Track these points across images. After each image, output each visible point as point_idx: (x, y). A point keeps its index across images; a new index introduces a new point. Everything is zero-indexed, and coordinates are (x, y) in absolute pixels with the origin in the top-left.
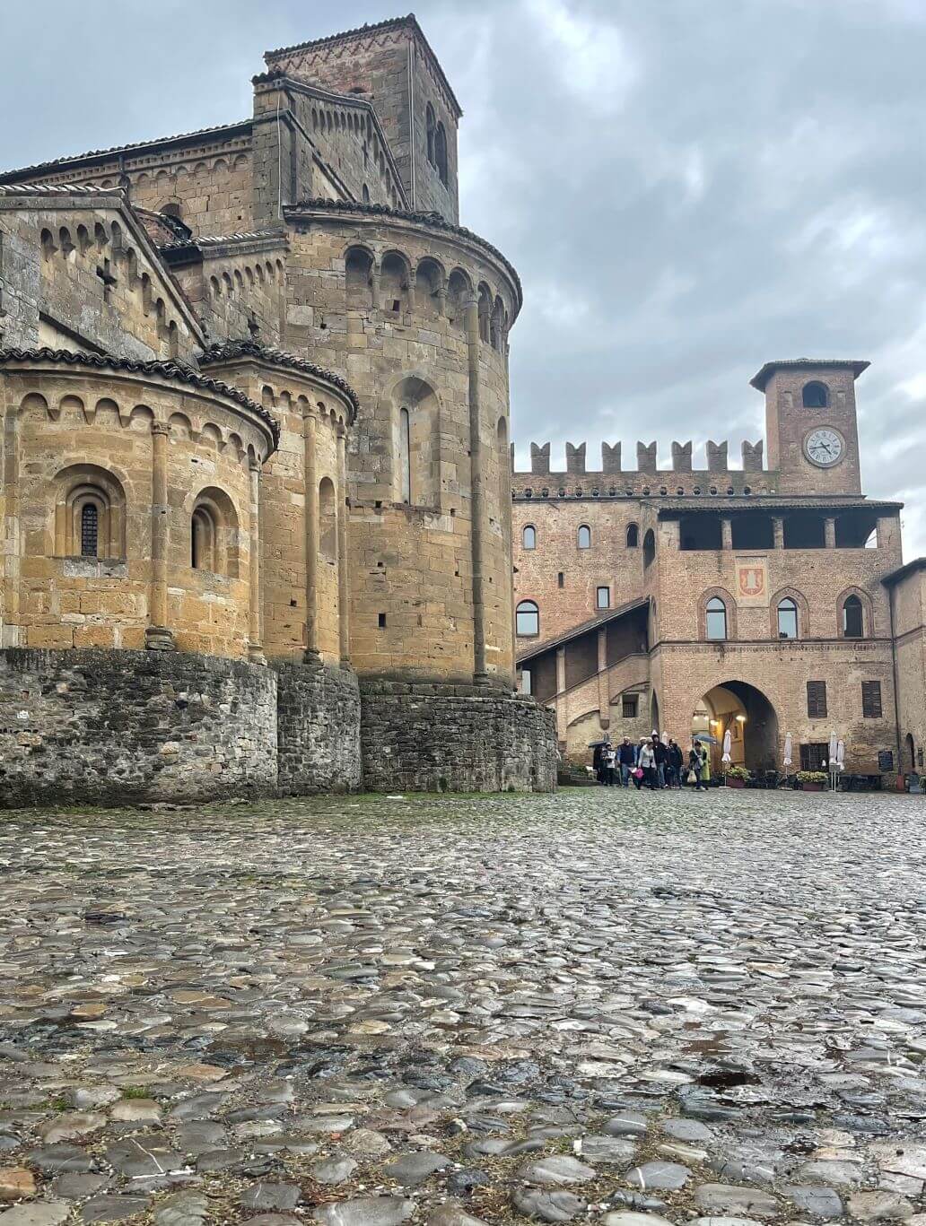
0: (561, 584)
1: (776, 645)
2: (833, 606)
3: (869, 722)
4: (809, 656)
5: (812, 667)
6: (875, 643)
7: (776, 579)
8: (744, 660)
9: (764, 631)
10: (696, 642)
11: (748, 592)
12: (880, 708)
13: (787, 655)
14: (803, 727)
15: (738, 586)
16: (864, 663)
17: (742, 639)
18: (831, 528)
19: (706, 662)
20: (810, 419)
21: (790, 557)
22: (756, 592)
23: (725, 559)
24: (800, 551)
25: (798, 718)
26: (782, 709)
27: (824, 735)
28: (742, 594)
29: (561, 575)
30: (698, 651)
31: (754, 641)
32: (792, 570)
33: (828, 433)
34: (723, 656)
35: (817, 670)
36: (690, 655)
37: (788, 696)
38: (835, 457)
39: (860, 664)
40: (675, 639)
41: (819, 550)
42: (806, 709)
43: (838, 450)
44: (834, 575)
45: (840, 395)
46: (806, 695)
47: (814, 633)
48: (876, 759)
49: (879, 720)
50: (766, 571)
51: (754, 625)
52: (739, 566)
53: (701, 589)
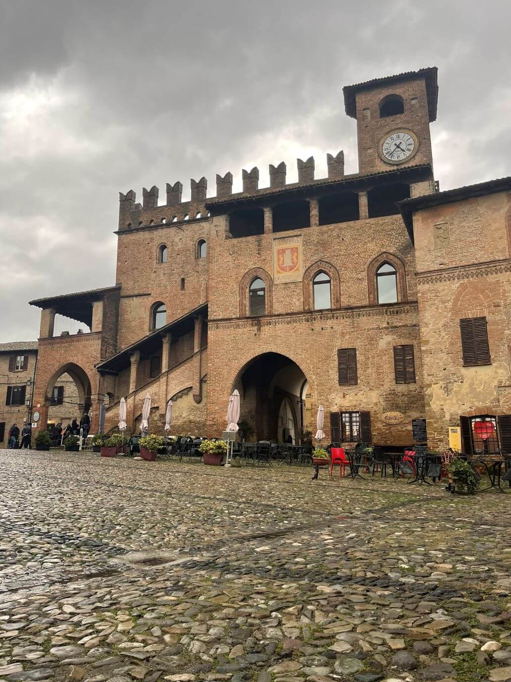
0: (183, 287)
1: (308, 316)
2: (365, 274)
3: (402, 388)
4: (339, 325)
5: (343, 334)
6: (407, 307)
7: (309, 255)
8: (278, 333)
9: (297, 304)
10: (237, 319)
11: (284, 269)
12: (414, 373)
13: (318, 325)
14: (333, 395)
15: (276, 265)
16: (396, 327)
17: (277, 313)
18: (363, 201)
19: (245, 336)
20: (385, 126)
21: (322, 233)
22: (291, 269)
23: (264, 242)
24: (332, 226)
25: (329, 386)
26: (314, 377)
27: (354, 403)
28: (279, 272)
29: (183, 280)
30: (238, 326)
31: (287, 314)
32: (324, 245)
33: (402, 135)
34: (259, 330)
35: (347, 337)
36: (232, 331)
37: (320, 365)
38: (408, 153)
39: (392, 328)
40: (220, 317)
41: (351, 223)
42: (336, 377)
43: (412, 147)
44: (365, 244)
45: (414, 102)
46: (336, 363)
47: (345, 301)
48: (410, 428)
49: (412, 387)
50: (301, 248)
51: (288, 299)
52: (277, 246)
53: (243, 272)
